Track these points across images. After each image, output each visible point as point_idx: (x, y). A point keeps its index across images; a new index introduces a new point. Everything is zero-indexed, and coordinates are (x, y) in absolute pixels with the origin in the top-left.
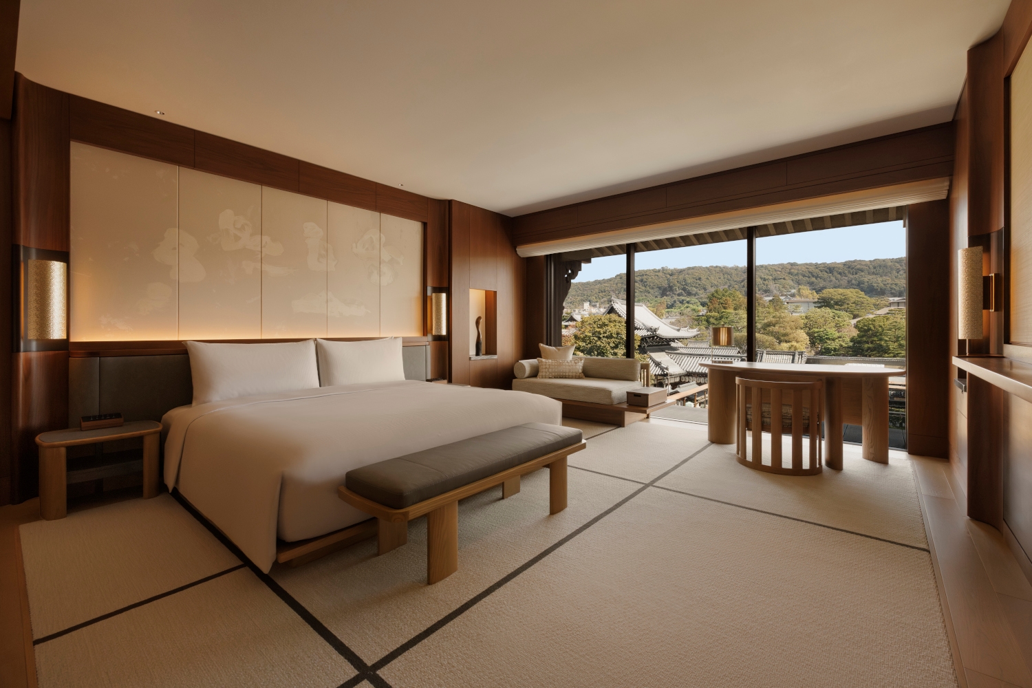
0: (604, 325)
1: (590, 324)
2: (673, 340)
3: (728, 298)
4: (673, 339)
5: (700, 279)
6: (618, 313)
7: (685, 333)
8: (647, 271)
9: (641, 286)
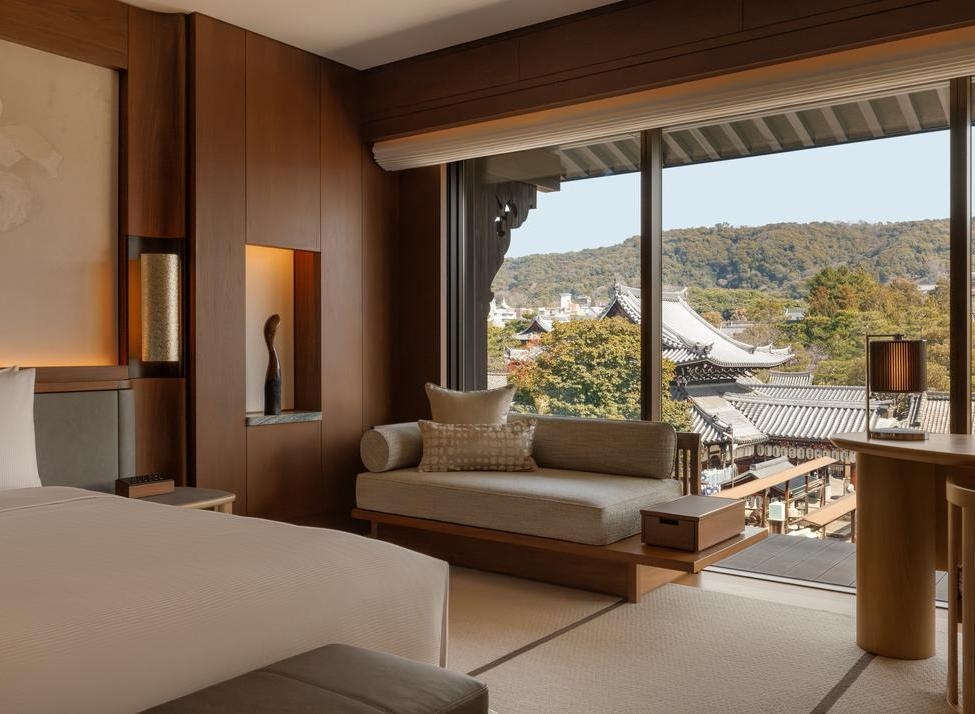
0: (601, 339)
1: (570, 337)
2: (740, 370)
3: (847, 286)
4: (742, 369)
5: (792, 248)
6: (628, 316)
7: (764, 356)
8: (687, 231)
9: (675, 263)
